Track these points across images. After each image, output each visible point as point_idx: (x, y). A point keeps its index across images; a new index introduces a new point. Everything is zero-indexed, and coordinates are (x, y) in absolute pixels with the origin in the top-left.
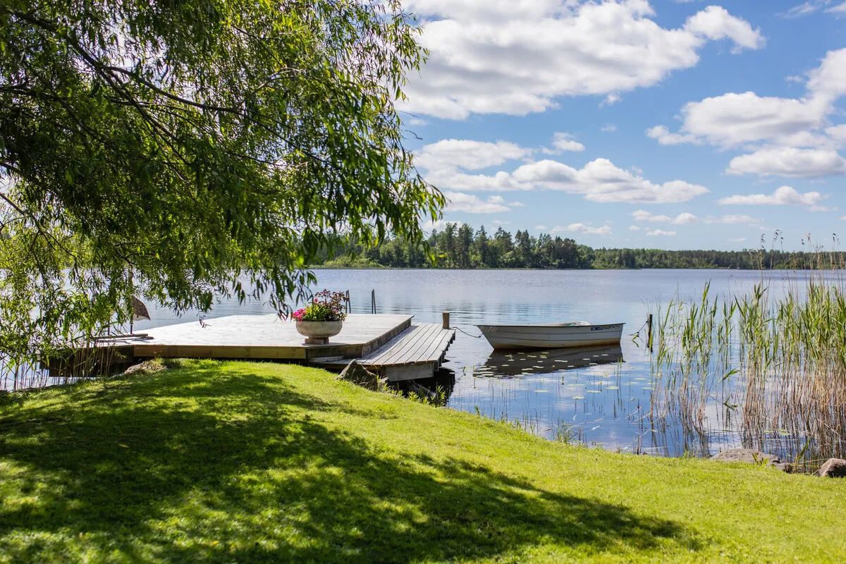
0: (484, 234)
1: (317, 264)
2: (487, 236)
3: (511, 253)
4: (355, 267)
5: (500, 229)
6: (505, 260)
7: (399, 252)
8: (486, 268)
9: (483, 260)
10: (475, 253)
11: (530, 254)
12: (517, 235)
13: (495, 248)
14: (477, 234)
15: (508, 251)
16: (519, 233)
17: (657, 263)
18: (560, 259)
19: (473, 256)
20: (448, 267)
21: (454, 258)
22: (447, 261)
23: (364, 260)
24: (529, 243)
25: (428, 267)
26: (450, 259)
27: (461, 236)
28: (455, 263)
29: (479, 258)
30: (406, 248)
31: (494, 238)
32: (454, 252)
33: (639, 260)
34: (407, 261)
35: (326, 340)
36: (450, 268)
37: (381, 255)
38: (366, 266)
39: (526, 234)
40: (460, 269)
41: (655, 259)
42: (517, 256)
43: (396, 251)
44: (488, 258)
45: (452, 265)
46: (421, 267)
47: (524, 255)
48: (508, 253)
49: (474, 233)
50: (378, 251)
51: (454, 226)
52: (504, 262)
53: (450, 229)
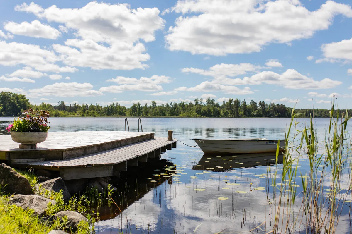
0: (245, 103)
1: (176, 115)
2: (247, 104)
3: (257, 111)
4: (191, 117)
5: (252, 101)
6: (254, 114)
7: (209, 111)
8: (245, 117)
9: (245, 114)
10: (241, 111)
11: (265, 111)
12: (259, 103)
13: (249, 109)
14: (242, 103)
15: (255, 110)
16: (260, 102)
17: (324, 115)
18: (279, 113)
19: (240, 112)
20: (229, 117)
21: (232, 113)
22: (229, 114)
23: (195, 114)
24: (265, 107)
25: (221, 117)
26: (230, 113)
27: (235, 104)
28: (232, 115)
29: (243, 113)
30: (212, 109)
31: (249, 104)
32: (232, 110)
33: (315, 114)
34: (212, 114)
36: (230, 117)
37: (202, 112)
38: (195, 116)
39: (264, 103)
40: (234, 117)
41: (323, 113)
42: (260, 112)
43: (208, 110)
44: (247, 113)
45: (231, 116)
46: (218, 117)
47: (262, 112)
48: (256, 111)
49: (241, 102)
50: (200, 111)
51: (232, 100)
52: (254, 115)
53: (230, 101)
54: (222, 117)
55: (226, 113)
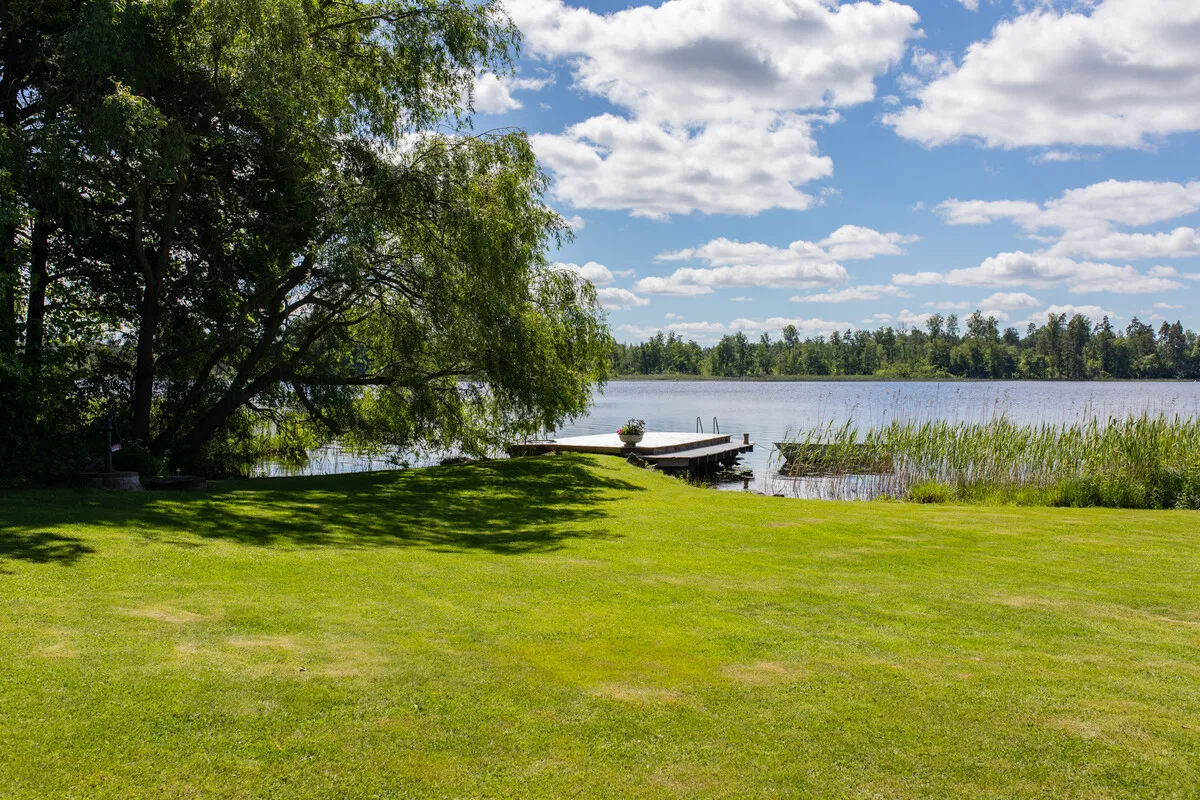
0: (1107, 328)
1: (865, 373)
2: (1115, 331)
3: (1151, 356)
4: (916, 379)
5: (1135, 320)
6: (1141, 367)
7: (977, 355)
8: (1107, 379)
9: (1106, 367)
10: (1094, 358)
11: (1182, 357)
12: (1162, 329)
13: (1124, 350)
14: (1096, 328)
15: (1147, 354)
16: (1166, 327)
19: (1091, 361)
20: (1050, 377)
21: (1060, 364)
22: (1049, 369)
23: (929, 368)
24: (1184, 341)
25: (1020, 378)
26: (1053, 366)
27: (1071, 333)
28: (1061, 373)
29: (1098, 364)
30: (988, 351)
31: (1125, 335)
32: (1060, 355)
34: (988, 369)
35: (634, 445)
36: (1052, 380)
37: (952, 362)
38: (928, 377)
39: (1178, 328)
40: (1066, 380)
42: (1162, 361)
43: (973, 355)
44: (1113, 364)
45: (1057, 375)
46: (1009, 378)
47: (1174, 359)
48: (1147, 357)
49: (1092, 328)
50: (947, 357)
51: (1061, 318)
52: (1139, 369)
53: (1055, 323)
54: (1022, 377)
55: (1037, 364)
